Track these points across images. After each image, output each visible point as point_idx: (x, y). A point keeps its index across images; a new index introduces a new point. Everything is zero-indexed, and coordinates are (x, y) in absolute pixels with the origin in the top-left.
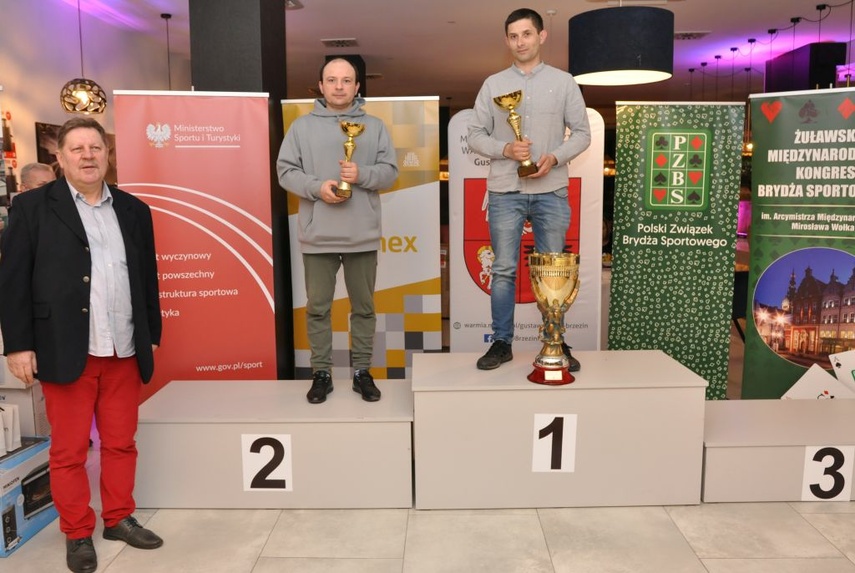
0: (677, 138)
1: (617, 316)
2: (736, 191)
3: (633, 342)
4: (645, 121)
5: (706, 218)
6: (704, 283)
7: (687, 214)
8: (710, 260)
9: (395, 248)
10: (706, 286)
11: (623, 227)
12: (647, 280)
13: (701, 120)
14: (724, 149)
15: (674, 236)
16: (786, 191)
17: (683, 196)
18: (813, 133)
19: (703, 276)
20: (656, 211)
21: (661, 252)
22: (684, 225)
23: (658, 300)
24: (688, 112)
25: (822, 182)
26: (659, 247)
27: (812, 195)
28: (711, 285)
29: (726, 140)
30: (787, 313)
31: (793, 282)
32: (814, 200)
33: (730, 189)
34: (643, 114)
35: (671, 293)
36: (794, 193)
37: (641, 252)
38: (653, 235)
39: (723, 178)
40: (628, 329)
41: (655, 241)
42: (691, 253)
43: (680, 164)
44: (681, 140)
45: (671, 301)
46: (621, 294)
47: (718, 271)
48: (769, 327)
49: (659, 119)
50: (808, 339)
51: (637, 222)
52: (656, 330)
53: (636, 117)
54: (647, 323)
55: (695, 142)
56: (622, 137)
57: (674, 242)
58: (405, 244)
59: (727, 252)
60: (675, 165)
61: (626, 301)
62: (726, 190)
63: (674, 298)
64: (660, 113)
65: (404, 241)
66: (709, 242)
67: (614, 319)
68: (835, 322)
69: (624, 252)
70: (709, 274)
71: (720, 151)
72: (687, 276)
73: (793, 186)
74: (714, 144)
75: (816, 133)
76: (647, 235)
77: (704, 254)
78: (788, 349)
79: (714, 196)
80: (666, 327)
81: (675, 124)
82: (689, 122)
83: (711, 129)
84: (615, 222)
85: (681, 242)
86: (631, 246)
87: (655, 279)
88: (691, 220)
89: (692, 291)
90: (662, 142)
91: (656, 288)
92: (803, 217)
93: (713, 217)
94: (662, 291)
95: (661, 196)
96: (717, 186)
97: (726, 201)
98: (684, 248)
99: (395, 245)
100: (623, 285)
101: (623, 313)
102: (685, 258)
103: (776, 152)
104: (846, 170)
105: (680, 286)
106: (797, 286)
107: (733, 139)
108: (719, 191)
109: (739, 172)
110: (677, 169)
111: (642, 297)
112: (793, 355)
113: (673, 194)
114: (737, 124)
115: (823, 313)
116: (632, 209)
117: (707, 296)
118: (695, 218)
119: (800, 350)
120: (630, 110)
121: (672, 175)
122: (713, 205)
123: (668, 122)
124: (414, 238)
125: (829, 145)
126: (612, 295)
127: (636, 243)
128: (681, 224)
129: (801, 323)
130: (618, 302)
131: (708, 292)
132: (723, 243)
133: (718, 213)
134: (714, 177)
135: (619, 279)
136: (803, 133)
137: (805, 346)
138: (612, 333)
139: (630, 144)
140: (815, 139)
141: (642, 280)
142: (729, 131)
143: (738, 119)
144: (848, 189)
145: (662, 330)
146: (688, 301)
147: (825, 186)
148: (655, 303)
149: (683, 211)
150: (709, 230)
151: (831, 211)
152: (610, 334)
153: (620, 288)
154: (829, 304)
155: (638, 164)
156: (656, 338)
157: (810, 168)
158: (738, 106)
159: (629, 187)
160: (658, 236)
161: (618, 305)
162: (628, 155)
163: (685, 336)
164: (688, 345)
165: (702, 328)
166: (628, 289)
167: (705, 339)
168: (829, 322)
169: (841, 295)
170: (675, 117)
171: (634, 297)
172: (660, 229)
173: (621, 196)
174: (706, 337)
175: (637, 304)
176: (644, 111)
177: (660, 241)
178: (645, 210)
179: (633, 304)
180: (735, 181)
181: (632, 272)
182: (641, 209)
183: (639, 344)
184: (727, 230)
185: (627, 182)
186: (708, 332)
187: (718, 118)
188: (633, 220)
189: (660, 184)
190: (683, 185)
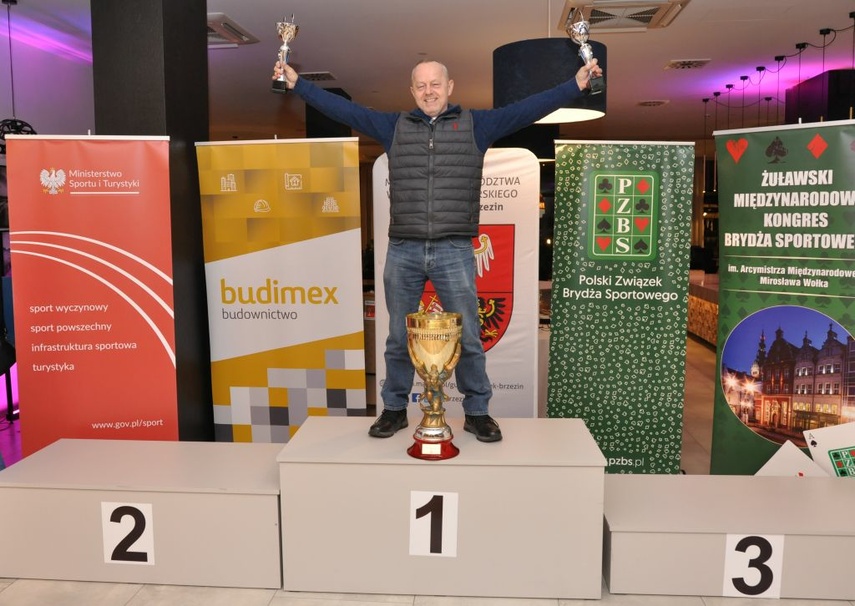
0: (622, 181)
1: (557, 376)
2: (686, 239)
3: (575, 405)
4: (586, 161)
5: (654, 269)
6: (653, 341)
7: (633, 264)
8: (660, 316)
9: (314, 299)
10: (656, 345)
11: (563, 279)
12: (590, 338)
13: (647, 161)
14: (673, 193)
15: (620, 289)
16: (753, 240)
17: (629, 245)
18: (781, 174)
19: (652, 334)
20: (599, 262)
21: (605, 307)
22: (631, 277)
23: (603, 360)
24: (633, 153)
25: (792, 230)
26: (603, 301)
27: (781, 246)
28: (661, 344)
29: (674, 183)
30: (757, 380)
31: (762, 345)
32: (784, 251)
33: (681, 237)
34: (584, 154)
35: (617, 352)
36: (762, 242)
37: (583, 307)
38: (596, 288)
39: (673, 224)
40: (570, 390)
41: (599, 295)
42: (638, 308)
43: (625, 209)
44: (626, 183)
45: (618, 361)
46: (561, 353)
47: (669, 327)
48: (737, 395)
49: (602, 160)
50: (780, 410)
51: (579, 273)
52: (600, 392)
53: (577, 157)
54: (591, 384)
55: (641, 186)
56: (561, 179)
57: (620, 295)
58: (325, 295)
59: (678, 307)
60: (620, 211)
61: (567, 360)
62: (676, 239)
63: (621, 358)
64: (603, 153)
65: (323, 291)
66: (657, 296)
67: (554, 380)
68: (809, 393)
69: (565, 306)
70: (659, 331)
71: (668, 196)
72: (634, 334)
73: (760, 235)
74: (662, 187)
75: (784, 175)
76: (590, 287)
77: (653, 308)
78: (758, 422)
79: (662, 244)
80: (611, 390)
81: (619, 165)
82: (635, 163)
83: (659, 171)
84: (554, 273)
85: (628, 295)
86: (572, 300)
87: (599, 337)
88: (638, 271)
89: (640, 350)
90: (605, 185)
91: (600, 347)
92: (772, 270)
93: (662, 268)
94: (607, 350)
95: (606, 244)
96: (665, 234)
97: (676, 251)
98: (631, 302)
99: (315, 296)
100: (564, 343)
101: (563, 374)
102: (632, 313)
103: (742, 195)
104: (818, 217)
105: (626, 345)
106: (767, 350)
107: (682, 182)
108: (668, 240)
109: (689, 218)
110: (622, 216)
111: (585, 355)
112: (764, 429)
113: (618, 242)
114: (686, 166)
115: (796, 382)
116: (573, 259)
117: (656, 355)
118: (643, 269)
119: (772, 424)
120: (571, 149)
121: (617, 222)
122: (662, 255)
123: (612, 162)
124: (335, 289)
125: (799, 189)
126: (552, 353)
127: (578, 296)
128: (627, 276)
129: (772, 393)
130: (558, 362)
131: (658, 351)
132: (674, 296)
133: (668, 264)
134: (663, 224)
135: (558, 335)
136: (771, 174)
137: (777, 419)
138: (552, 395)
139: (570, 187)
140: (784, 181)
141: (584, 338)
142: (678, 173)
143: (687, 160)
144: (820, 239)
145: (608, 393)
146: (636, 361)
147: (796, 235)
148: (599, 363)
149: (629, 261)
150: (658, 282)
151: (802, 264)
152: (549, 397)
153: (560, 346)
154: (802, 371)
155: (579, 209)
156: (601, 401)
157: (779, 215)
158: (687, 146)
159: (570, 235)
160: (602, 288)
161: (558, 365)
162: (568, 199)
163: (634, 400)
164: (637, 409)
165: (651, 391)
166: (569, 347)
167: (656, 403)
168: (803, 392)
169: (815, 361)
170: (620, 157)
171: (576, 356)
172: (605, 281)
173: (560, 245)
174: (657, 401)
175: (579, 364)
176: (586, 151)
177: (604, 294)
178: (588, 260)
179: (575, 364)
180: (686, 229)
181: (573, 329)
182: (582, 259)
183: (582, 408)
184: (678, 282)
185: (567, 229)
186: (659, 396)
187: (666, 160)
188: (574, 271)
189: (604, 232)
190: (629, 233)
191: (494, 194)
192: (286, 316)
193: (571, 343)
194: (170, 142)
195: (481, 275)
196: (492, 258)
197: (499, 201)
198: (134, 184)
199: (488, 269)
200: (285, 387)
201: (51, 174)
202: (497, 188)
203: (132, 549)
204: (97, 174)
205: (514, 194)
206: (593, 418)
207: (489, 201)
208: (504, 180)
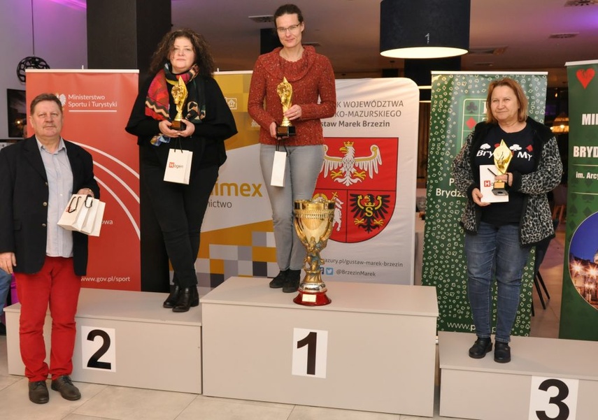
1: (430, 258)
3: (444, 281)
4: (456, 88)
9: (244, 192)
12: (457, 228)
34: (455, 82)
37: (452, 203)
40: (440, 269)
46: (434, 239)
48: (582, 279)
49: (470, 87)
51: (449, 177)
53: (449, 85)
54: (457, 265)
56: (436, 102)
58: (253, 190)
61: (438, 245)
64: (470, 81)
65: (252, 188)
67: (427, 261)
69: (437, 203)
84: (429, 176)
86: (443, 198)
90: (472, 107)
99: (246, 190)
100: (436, 232)
101: (435, 256)
103: (589, 115)
107: (536, 105)
111: (452, 242)
114: (540, 91)
116: (444, 165)
120: (444, 79)
123: (477, 89)
124: (260, 185)
126: (426, 240)
127: (448, 195)
130: (431, 246)
135: (432, 226)
138: (426, 272)
139: (443, 108)
141: (452, 228)
142: (533, 98)
143: (541, 87)
152: (423, 274)
153: (433, 234)
155: (450, 126)
158: (541, 76)
159: (442, 146)
161: (431, 249)
162: (442, 118)
166: (440, 235)
170: (484, 85)
171: (445, 242)
173: (434, 154)
175: (447, 249)
176: (457, 80)
179: (444, 249)
181: (444, 221)
183: (450, 283)
185: (440, 142)
188: (445, 175)
191: (383, 114)
192: (223, 205)
193: (442, 232)
194: (140, 74)
195: (371, 176)
196: (381, 163)
197: (387, 119)
198: (114, 105)
199: (377, 172)
200: (221, 258)
202: (386, 109)
203: (101, 360)
204: (87, 97)
205: (398, 114)
206: (458, 292)
207: (379, 119)
208: (391, 103)
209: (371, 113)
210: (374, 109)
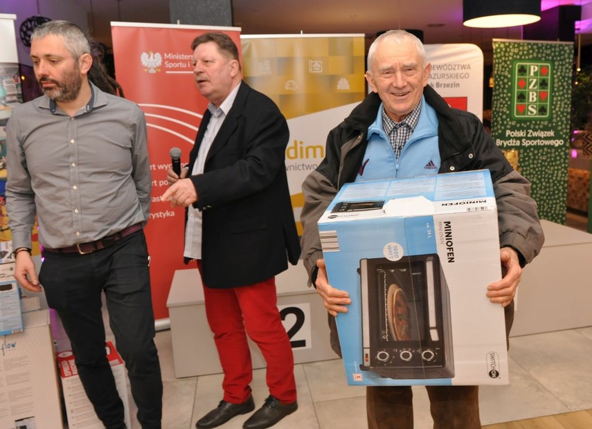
0: (532, 67)
2: (568, 105)
4: (511, 54)
5: (550, 125)
6: (549, 172)
7: (538, 122)
8: (553, 155)
10: (550, 174)
13: (547, 54)
14: (561, 75)
15: (531, 139)
17: (536, 109)
19: (549, 167)
20: (519, 121)
21: (522, 151)
22: (537, 130)
24: (539, 48)
26: (521, 147)
28: (553, 173)
29: (562, 69)
33: (565, 104)
34: (510, 49)
38: (517, 138)
39: (561, 96)
41: (518, 143)
42: (541, 151)
43: (534, 86)
44: (534, 69)
47: (558, 163)
49: (521, 53)
51: (506, 129)
53: (506, 51)
55: (543, 71)
56: (497, 65)
57: (530, 143)
59: (563, 149)
60: (531, 87)
62: (563, 105)
64: (521, 48)
66: (552, 142)
70: (552, 165)
71: (558, 77)
72: (539, 168)
74: (555, 72)
76: (513, 138)
77: (549, 151)
79: (555, 109)
81: (531, 56)
82: (540, 55)
83: (553, 61)
85: (535, 143)
88: (541, 126)
89: (542, 178)
90: (523, 70)
93: (554, 124)
95: (522, 110)
96: (557, 102)
97: (562, 113)
98: (537, 147)
102: (537, 154)
105: (534, 175)
107: (566, 68)
108: (558, 106)
109: (570, 92)
110: (532, 90)
113: (530, 108)
114: (569, 58)
116: (502, 120)
117: (551, 181)
118: (544, 125)
120: (502, 46)
121: (529, 94)
122: (555, 116)
123: (526, 55)
127: (505, 145)
128: (535, 130)
131: (552, 178)
132: (561, 143)
133: (558, 122)
134: (555, 96)
139: (502, 70)
142: (564, 63)
143: (569, 54)
146: (539, 185)
149: (536, 120)
150: (552, 134)
155: (507, 86)
158: (569, 45)
159: (501, 103)
160: (520, 139)
162: (501, 80)
165: (548, 204)
170: (531, 52)
172: (522, 134)
173: (496, 111)
174: (551, 210)
176: (511, 47)
177: (521, 142)
178: (511, 120)
180: (568, 98)
182: (508, 120)
184: (564, 133)
185: (499, 100)
186: (552, 207)
187: (557, 53)
188: (503, 128)
189: (521, 101)
190: (536, 102)
191: (453, 76)
192: (310, 167)
197: (457, 81)
201: (149, 56)
202: (456, 72)
204: (186, 57)
205: (466, 76)
207: (450, 81)
208: (460, 67)
209: (443, 76)
210: (446, 72)
